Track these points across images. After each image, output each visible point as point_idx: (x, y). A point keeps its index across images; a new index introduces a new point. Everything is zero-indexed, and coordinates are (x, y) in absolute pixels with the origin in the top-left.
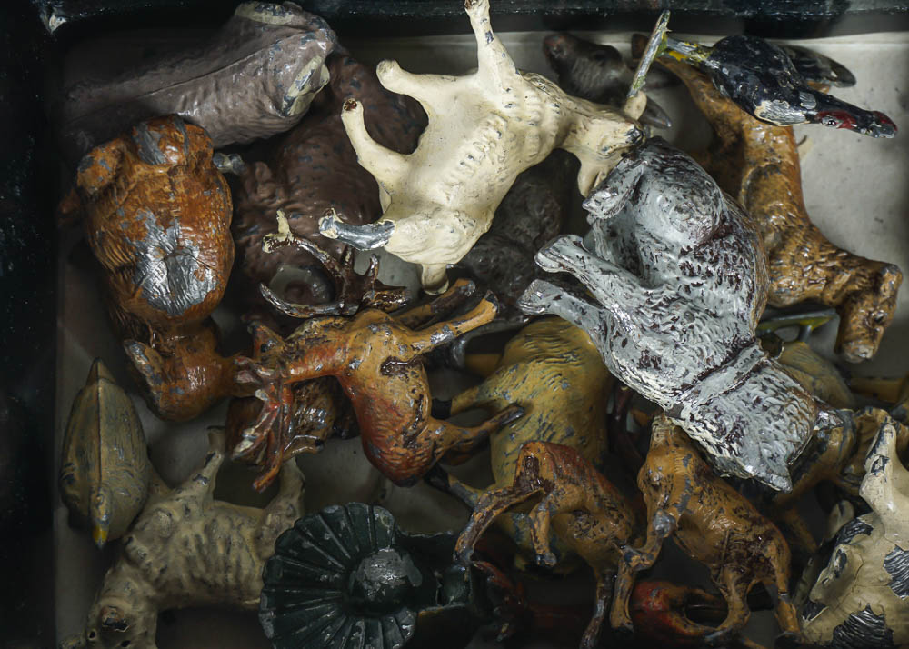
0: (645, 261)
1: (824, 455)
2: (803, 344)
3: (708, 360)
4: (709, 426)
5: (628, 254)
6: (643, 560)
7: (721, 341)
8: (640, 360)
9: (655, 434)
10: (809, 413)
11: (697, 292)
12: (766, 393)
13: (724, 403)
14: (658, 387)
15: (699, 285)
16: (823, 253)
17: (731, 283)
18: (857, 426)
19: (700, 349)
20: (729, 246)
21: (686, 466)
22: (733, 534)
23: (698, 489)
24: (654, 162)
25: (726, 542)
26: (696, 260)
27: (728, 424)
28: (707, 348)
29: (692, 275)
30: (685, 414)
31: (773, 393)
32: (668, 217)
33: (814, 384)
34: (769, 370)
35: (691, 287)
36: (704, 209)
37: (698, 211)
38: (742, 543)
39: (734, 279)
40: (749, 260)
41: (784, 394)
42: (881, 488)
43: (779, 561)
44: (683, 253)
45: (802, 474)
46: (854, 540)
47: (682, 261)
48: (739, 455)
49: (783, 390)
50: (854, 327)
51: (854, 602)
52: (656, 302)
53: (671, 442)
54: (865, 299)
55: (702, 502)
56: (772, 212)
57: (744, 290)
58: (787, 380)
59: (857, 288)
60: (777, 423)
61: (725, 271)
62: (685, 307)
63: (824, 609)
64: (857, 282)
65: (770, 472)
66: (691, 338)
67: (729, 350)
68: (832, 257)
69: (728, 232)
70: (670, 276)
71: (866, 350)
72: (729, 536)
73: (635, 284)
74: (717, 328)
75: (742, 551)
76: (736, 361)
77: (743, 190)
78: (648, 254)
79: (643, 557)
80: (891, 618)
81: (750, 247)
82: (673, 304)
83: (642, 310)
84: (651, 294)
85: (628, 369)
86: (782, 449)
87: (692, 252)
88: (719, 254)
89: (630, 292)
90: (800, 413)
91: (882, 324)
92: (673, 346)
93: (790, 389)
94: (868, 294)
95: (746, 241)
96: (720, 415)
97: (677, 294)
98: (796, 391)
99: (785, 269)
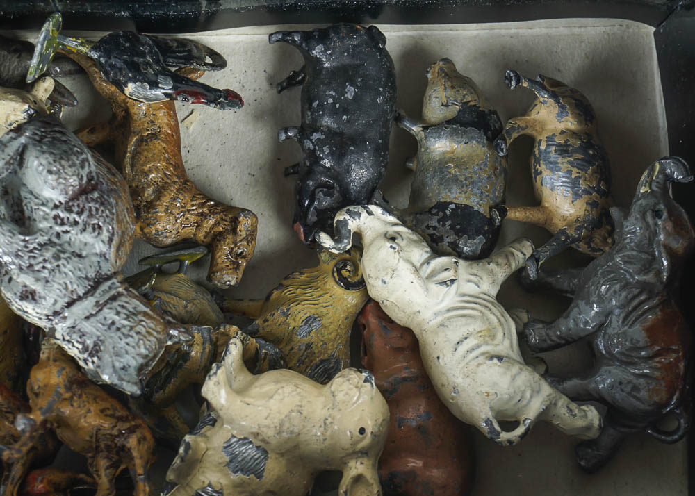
0: (27, 213)
1: (188, 363)
2: (182, 275)
3: (72, 291)
4: (76, 344)
5: (16, 209)
6: (12, 454)
7: (84, 276)
8: (21, 293)
9: (42, 352)
10: (157, 332)
11: (66, 237)
12: (119, 316)
13: (87, 326)
14: (35, 314)
15: (67, 232)
16: (194, 203)
17: (94, 229)
18: (214, 340)
19: (65, 284)
20: (93, 200)
21: (59, 377)
22: (100, 429)
23: (68, 395)
24: (36, 134)
25: (94, 436)
26: (65, 212)
27: (89, 342)
28: (71, 282)
29: (63, 224)
30: (58, 335)
31: (125, 316)
32: (42, 178)
33: (186, 307)
34: (123, 299)
35: (61, 234)
36: (70, 171)
37: (65, 172)
38: (108, 436)
39: (96, 226)
40: (109, 210)
41: (134, 317)
42: (215, 389)
43: (138, 450)
44: (56, 207)
45: (171, 379)
46: (203, 431)
47: (54, 212)
48: (98, 367)
49: (134, 314)
50: (219, 260)
51: (200, 480)
52: (31, 247)
53: (52, 358)
54: (227, 238)
55: (72, 405)
56: (150, 171)
57: (105, 235)
58: (139, 306)
59: (221, 229)
60: (127, 340)
61: (89, 220)
62: (54, 250)
63: (176, 487)
64: (221, 225)
65: (121, 379)
66: (58, 274)
67: (91, 283)
68: (201, 205)
69: (94, 188)
70: (43, 225)
71: (230, 279)
72: (97, 432)
73: (15, 232)
74: (80, 266)
75: (110, 443)
76: (95, 292)
77: (128, 154)
78: (29, 208)
79: (13, 452)
80: (228, 491)
81: (111, 200)
82: (45, 247)
83: (20, 253)
84: (28, 240)
85: (12, 301)
86: (133, 362)
87: (63, 206)
88: (84, 207)
89: (10, 239)
90: (148, 332)
91: (244, 257)
92: (44, 282)
93: (140, 313)
94: (229, 234)
95: (108, 196)
96: (83, 335)
97: (49, 240)
98: (145, 314)
99: (161, 217)
